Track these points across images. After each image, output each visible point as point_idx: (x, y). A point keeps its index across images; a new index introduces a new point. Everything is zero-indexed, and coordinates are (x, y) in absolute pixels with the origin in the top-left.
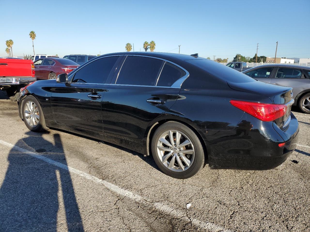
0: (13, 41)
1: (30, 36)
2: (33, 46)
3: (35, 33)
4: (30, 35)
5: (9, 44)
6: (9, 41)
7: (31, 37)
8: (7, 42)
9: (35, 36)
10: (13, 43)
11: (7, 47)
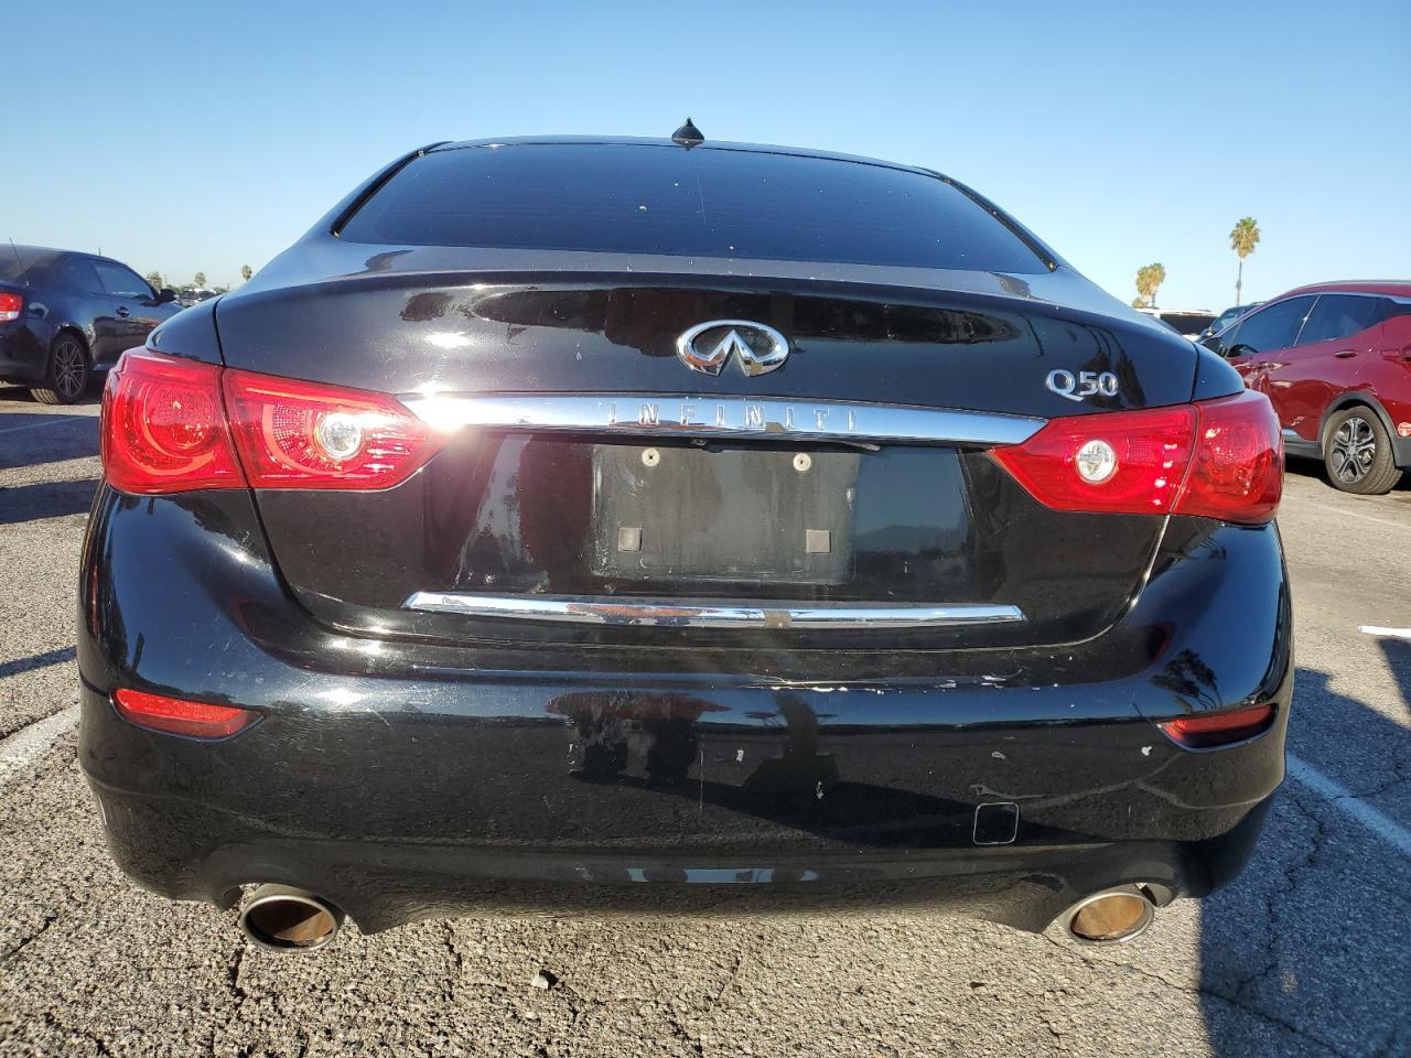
0: (1166, 270)
1: (1231, 241)
2: (1239, 285)
3: (1256, 226)
4: (1232, 235)
5: (1149, 280)
6: (1150, 271)
7: (1234, 247)
8: (1142, 273)
9: (1257, 240)
10: (1163, 275)
11: (1138, 295)
